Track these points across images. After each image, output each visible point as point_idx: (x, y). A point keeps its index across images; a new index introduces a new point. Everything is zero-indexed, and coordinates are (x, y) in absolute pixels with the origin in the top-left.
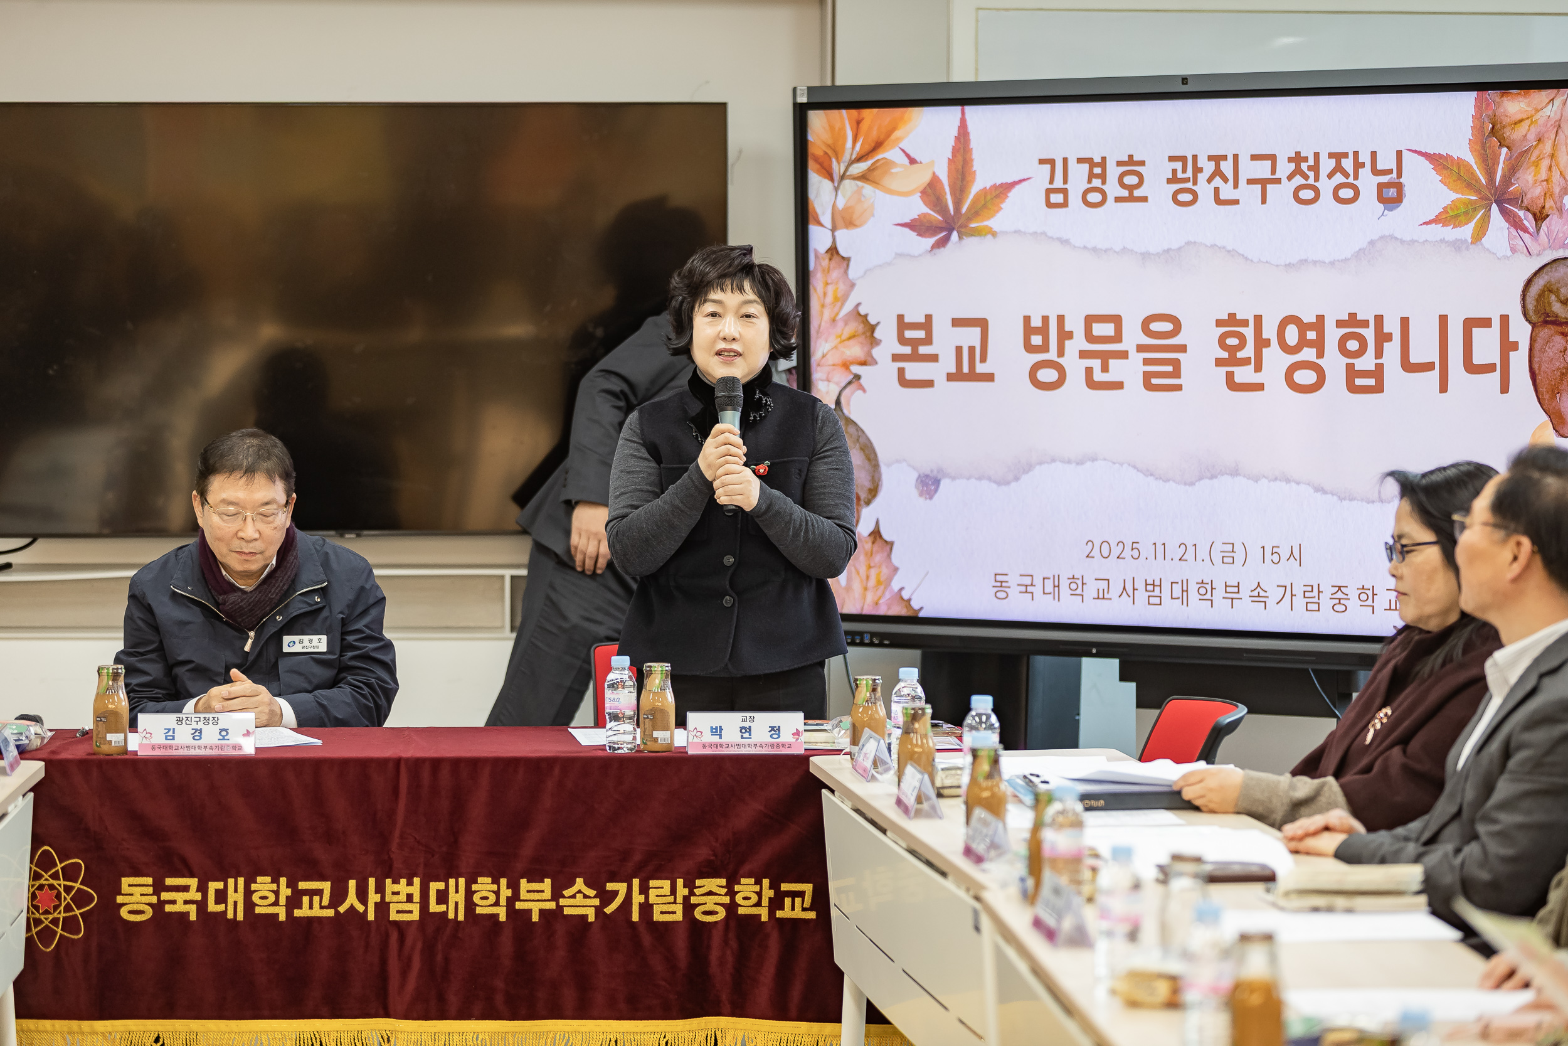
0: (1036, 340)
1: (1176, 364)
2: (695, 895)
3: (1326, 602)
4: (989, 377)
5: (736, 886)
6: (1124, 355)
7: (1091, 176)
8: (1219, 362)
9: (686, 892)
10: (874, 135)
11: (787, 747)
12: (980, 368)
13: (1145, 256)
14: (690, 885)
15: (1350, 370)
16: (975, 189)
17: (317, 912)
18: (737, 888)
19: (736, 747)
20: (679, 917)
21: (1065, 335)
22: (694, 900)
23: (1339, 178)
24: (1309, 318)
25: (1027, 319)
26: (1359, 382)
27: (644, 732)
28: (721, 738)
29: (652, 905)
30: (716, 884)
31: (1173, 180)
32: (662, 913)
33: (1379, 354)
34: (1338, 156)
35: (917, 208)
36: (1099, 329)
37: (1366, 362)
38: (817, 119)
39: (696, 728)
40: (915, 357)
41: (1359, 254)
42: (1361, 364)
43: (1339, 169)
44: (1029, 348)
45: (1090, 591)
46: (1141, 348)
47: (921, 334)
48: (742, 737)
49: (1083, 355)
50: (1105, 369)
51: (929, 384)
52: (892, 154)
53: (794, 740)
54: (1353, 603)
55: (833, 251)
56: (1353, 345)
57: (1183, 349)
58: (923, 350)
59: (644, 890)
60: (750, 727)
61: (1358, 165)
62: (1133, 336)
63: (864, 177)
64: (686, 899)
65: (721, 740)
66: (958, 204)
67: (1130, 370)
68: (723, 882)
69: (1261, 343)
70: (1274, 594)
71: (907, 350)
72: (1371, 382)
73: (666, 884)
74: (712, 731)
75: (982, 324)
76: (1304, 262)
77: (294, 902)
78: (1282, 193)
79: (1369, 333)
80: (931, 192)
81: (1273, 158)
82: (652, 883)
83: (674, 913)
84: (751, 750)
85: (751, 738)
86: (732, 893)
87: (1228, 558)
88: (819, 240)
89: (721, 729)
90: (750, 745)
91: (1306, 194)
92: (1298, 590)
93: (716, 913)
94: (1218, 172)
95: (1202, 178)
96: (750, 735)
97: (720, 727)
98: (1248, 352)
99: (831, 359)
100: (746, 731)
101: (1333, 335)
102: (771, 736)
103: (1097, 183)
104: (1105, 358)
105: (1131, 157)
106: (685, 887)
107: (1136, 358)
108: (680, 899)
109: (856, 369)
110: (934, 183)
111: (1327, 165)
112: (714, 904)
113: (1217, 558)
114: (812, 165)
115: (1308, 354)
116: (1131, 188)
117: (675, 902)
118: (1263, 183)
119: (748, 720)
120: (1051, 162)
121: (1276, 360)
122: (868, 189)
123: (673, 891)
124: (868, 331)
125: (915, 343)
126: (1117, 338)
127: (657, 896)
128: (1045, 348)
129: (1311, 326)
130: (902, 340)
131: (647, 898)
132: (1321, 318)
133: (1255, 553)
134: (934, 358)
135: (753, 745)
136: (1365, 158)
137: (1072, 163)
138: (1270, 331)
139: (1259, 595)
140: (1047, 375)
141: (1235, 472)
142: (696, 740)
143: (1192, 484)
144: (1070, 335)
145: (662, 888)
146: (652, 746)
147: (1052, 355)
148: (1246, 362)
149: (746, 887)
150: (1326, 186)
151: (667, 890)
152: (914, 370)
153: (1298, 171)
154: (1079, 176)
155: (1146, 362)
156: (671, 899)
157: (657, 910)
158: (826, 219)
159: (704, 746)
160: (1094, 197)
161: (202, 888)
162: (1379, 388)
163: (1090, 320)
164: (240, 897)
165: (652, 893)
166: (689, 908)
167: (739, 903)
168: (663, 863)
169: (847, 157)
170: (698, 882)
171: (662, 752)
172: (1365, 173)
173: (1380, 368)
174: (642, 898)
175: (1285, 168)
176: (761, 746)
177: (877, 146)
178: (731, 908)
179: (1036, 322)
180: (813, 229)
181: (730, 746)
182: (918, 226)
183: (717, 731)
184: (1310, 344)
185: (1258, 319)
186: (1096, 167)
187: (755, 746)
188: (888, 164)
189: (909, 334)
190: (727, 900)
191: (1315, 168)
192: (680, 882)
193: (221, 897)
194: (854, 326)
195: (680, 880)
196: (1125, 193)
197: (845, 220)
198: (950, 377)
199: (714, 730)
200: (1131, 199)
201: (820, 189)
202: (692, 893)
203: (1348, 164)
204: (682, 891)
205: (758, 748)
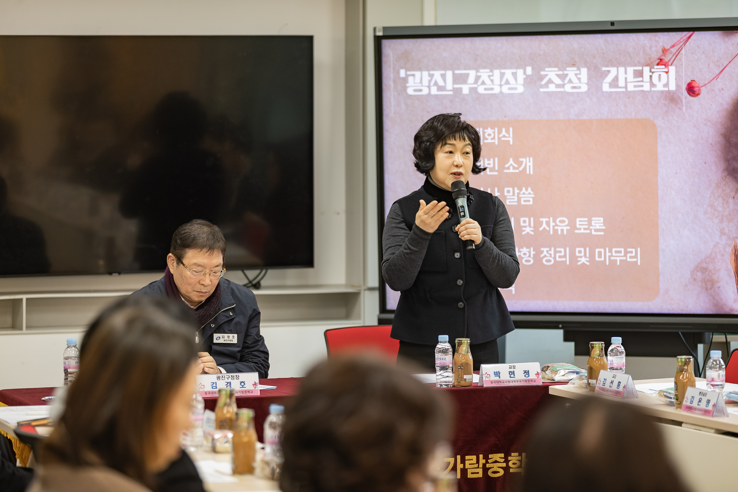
2: (488, 463)
5: (509, 457)
9: (484, 461)
11: (533, 381)
14: (486, 458)
18: (509, 458)
19: (508, 382)
20: (480, 475)
22: (488, 466)
27: (458, 376)
28: (500, 378)
29: (467, 469)
30: (498, 456)
32: (472, 473)
39: (486, 373)
48: (510, 377)
53: (537, 378)
59: (463, 461)
60: (514, 371)
64: (484, 465)
65: (500, 379)
68: (502, 455)
73: (474, 457)
74: (495, 374)
82: (467, 457)
83: (478, 473)
84: (516, 384)
85: (515, 377)
86: (507, 461)
89: (499, 373)
90: (515, 381)
93: (499, 472)
96: (514, 376)
97: (499, 372)
100: (512, 373)
102: (525, 376)
106: (483, 459)
108: (481, 466)
112: (498, 467)
117: (478, 468)
119: (512, 368)
123: (478, 462)
127: (470, 464)
131: (464, 465)
135: (516, 381)
142: (487, 379)
145: (472, 460)
146: (463, 383)
149: (514, 458)
151: (475, 461)
156: (476, 466)
157: (469, 471)
159: (492, 382)
165: (467, 463)
166: (485, 470)
167: (510, 466)
168: (472, 446)
170: (490, 456)
171: (469, 386)
174: (462, 466)
176: (520, 381)
178: (506, 469)
181: (505, 382)
183: (497, 374)
187: (517, 381)
190: (504, 465)
192: (481, 456)
195: (481, 455)
199: (496, 374)
202: (487, 462)
204: (482, 461)
205: (519, 383)
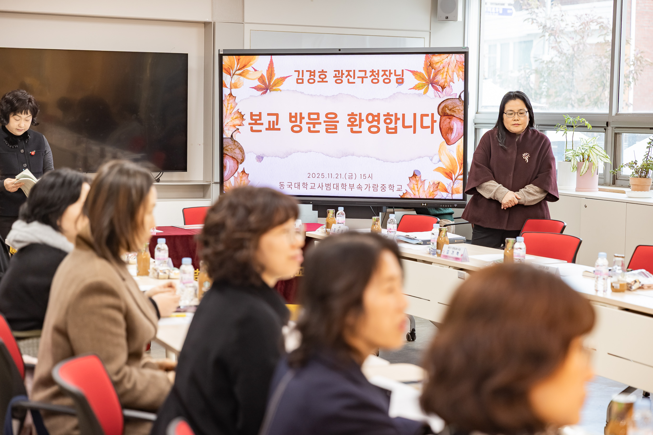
0: (293, 119)
1: (336, 126)
3: (379, 189)
4: (279, 129)
6: (320, 123)
7: (310, 75)
8: (348, 125)
10: (244, 63)
12: (276, 127)
13: (327, 97)
15: (387, 128)
16: (275, 78)
21: (302, 118)
23: (385, 77)
24: (375, 114)
25: (290, 114)
26: (390, 131)
31: (335, 76)
33: (396, 123)
34: (384, 71)
35: (257, 83)
36: (312, 116)
37: (392, 126)
38: (225, 58)
40: (256, 124)
41: (390, 97)
42: (390, 126)
43: (385, 74)
44: (291, 121)
45: (309, 187)
46: (325, 122)
47: (258, 117)
49: (307, 123)
50: (314, 127)
51: (260, 131)
52: (249, 68)
54: (387, 189)
55: (231, 95)
56: (388, 121)
57: (338, 122)
58: (258, 122)
61: (390, 73)
62: (323, 118)
63: (240, 75)
66: (269, 82)
67: (322, 128)
69: (361, 120)
70: (364, 187)
71: (254, 122)
72: (394, 131)
75: (277, 115)
76: (374, 99)
78: (368, 81)
79: (393, 118)
80: (261, 79)
81: (365, 71)
87: (351, 177)
88: (226, 91)
91: (375, 81)
92: (371, 186)
94: (349, 75)
95: (344, 76)
98: (357, 123)
99: (229, 124)
101: (382, 118)
103: (312, 77)
104: (314, 124)
105: (323, 70)
107: (324, 125)
109: (237, 127)
110: (262, 76)
111: (381, 73)
113: (347, 177)
114: (224, 70)
115: (375, 123)
116: (323, 79)
118: (362, 78)
120: (299, 71)
121: (365, 125)
122: (242, 78)
124: (242, 116)
125: (256, 120)
126: (318, 118)
128: (296, 121)
129: (376, 116)
130: (252, 119)
132: (379, 114)
133: (358, 176)
134: (262, 124)
136: (393, 71)
137: (305, 72)
138: (364, 117)
139: (360, 187)
140: (296, 129)
141: (353, 155)
143: (340, 158)
144: (304, 118)
147: (298, 123)
148: (357, 125)
150: (381, 79)
152: (255, 127)
153: (373, 75)
154: (307, 76)
155: (326, 125)
158: (228, 86)
160: (311, 81)
162: (396, 132)
163: (310, 114)
169: (235, 69)
172: (393, 75)
173: (396, 127)
175: (369, 74)
177: (244, 66)
179: (293, 115)
180: (224, 89)
182: (256, 88)
184: (376, 121)
185: (360, 114)
186: (312, 73)
188: (248, 71)
189: (254, 117)
191: (378, 74)
194: (237, 115)
196: (321, 80)
197: (235, 86)
198: (267, 129)
200: (323, 81)
201: (227, 78)
203: (387, 73)
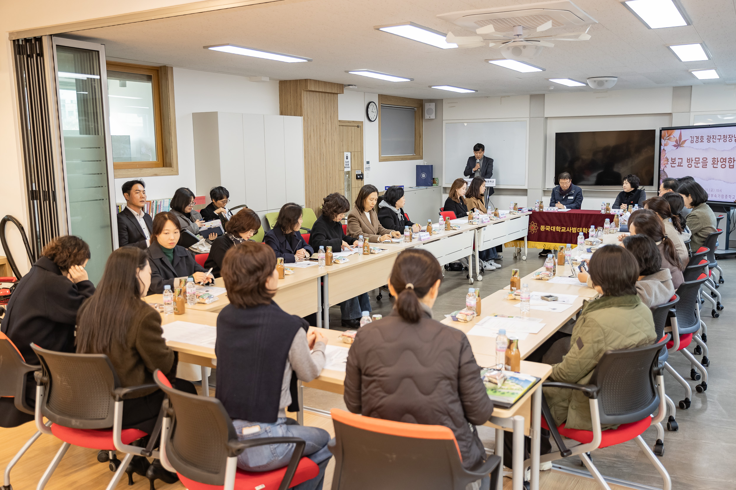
0: (689, 161)
1: (706, 164)
3: (724, 197)
4: (682, 166)
6: (700, 163)
7: (697, 139)
8: (712, 164)
10: (670, 134)
12: (681, 165)
13: (703, 150)
15: (730, 165)
16: (682, 141)
17: (564, 231)
21: (692, 160)
23: (730, 138)
24: (724, 158)
25: (687, 158)
26: (731, 167)
31: (707, 139)
33: (733, 163)
34: (730, 135)
35: (674, 143)
36: (697, 160)
37: (732, 164)
38: (663, 132)
40: (673, 163)
41: (732, 149)
42: (731, 164)
43: (730, 137)
44: (688, 162)
46: (702, 162)
47: (674, 160)
49: (695, 163)
50: (697, 165)
51: (675, 167)
52: (672, 136)
54: (728, 197)
55: (664, 149)
56: (730, 162)
57: (707, 162)
58: (674, 162)
61: (732, 136)
62: (701, 160)
63: (668, 139)
66: (680, 143)
67: (700, 165)
69: (718, 161)
70: (718, 196)
71: (672, 162)
72: (732, 167)
75: (682, 159)
76: (724, 150)
77: (561, 230)
78: (722, 141)
79: (732, 160)
80: (676, 141)
81: (721, 136)
87: (712, 191)
88: (662, 148)
91: (725, 141)
92: (721, 195)
94: (713, 138)
95: (711, 139)
98: (716, 163)
99: (663, 164)
101: (727, 160)
103: (697, 140)
104: (697, 163)
105: (702, 136)
107: (701, 163)
109: (666, 165)
110: (677, 140)
111: (728, 136)
113: (710, 191)
114: (662, 138)
115: (724, 163)
116: (702, 140)
118: (719, 139)
120: (692, 137)
121: (719, 164)
122: (668, 141)
124: (667, 160)
125: (673, 161)
126: (699, 161)
128: (689, 162)
129: (724, 159)
130: (672, 161)
132: (726, 158)
133: (715, 190)
134: (675, 163)
136: (733, 136)
137: (694, 137)
138: (719, 160)
139: (716, 196)
140: (690, 166)
141: (713, 179)
143: (707, 181)
144: (693, 160)
147: (690, 163)
148: (716, 164)
150: (728, 139)
152: (673, 165)
153: (724, 137)
154: (695, 138)
155: (703, 164)
158: (663, 145)
160: (697, 142)
161: (550, 227)
162: (733, 168)
163: (696, 158)
164: (555, 229)
169: (666, 137)
172: (733, 137)
173: (733, 165)
175: (722, 137)
177: (670, 135)
179: (689, 159)
180: (662, 146)
182: (675, 146)
184: (724, 161)
185: (718, 158)
186: (697, 138)
188: (671, 137)
189: (673, 160)
191: (726, 137)
193: (552, 228)
194: (666, 159)
197: (665, 145)
198: (678, 166)
200: (702, 142)
201: (663, 141)
203: (731, 136)
